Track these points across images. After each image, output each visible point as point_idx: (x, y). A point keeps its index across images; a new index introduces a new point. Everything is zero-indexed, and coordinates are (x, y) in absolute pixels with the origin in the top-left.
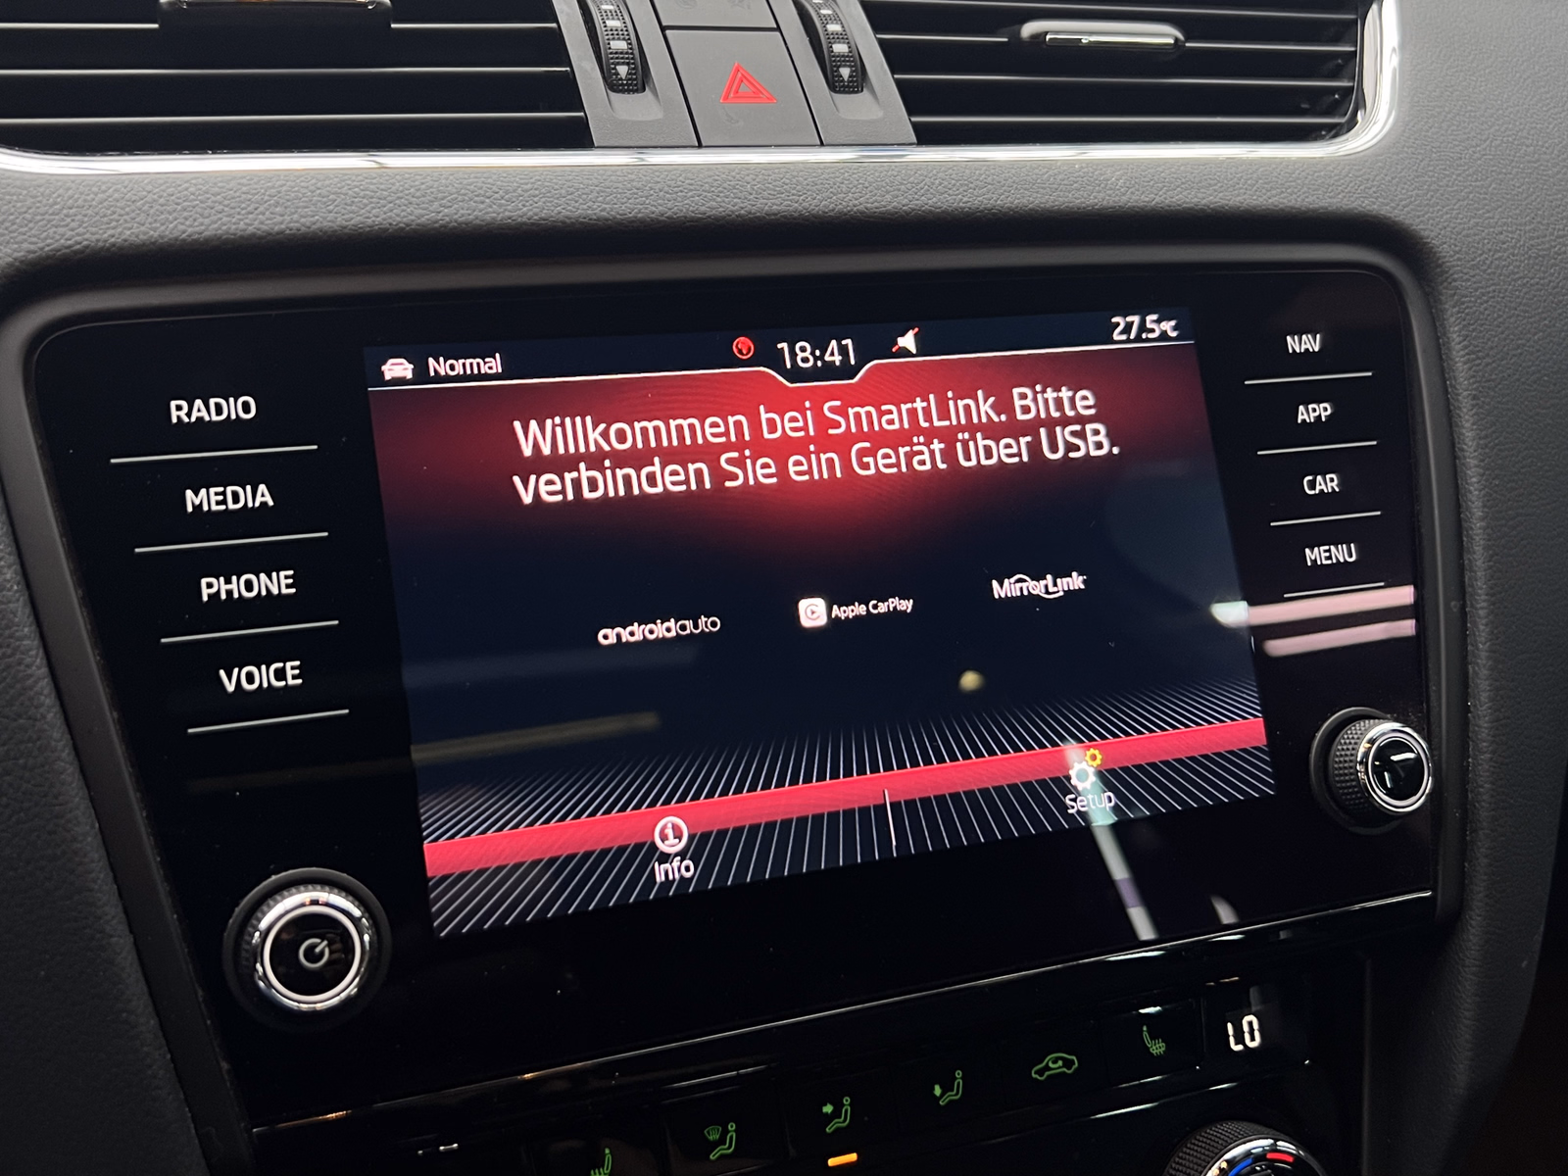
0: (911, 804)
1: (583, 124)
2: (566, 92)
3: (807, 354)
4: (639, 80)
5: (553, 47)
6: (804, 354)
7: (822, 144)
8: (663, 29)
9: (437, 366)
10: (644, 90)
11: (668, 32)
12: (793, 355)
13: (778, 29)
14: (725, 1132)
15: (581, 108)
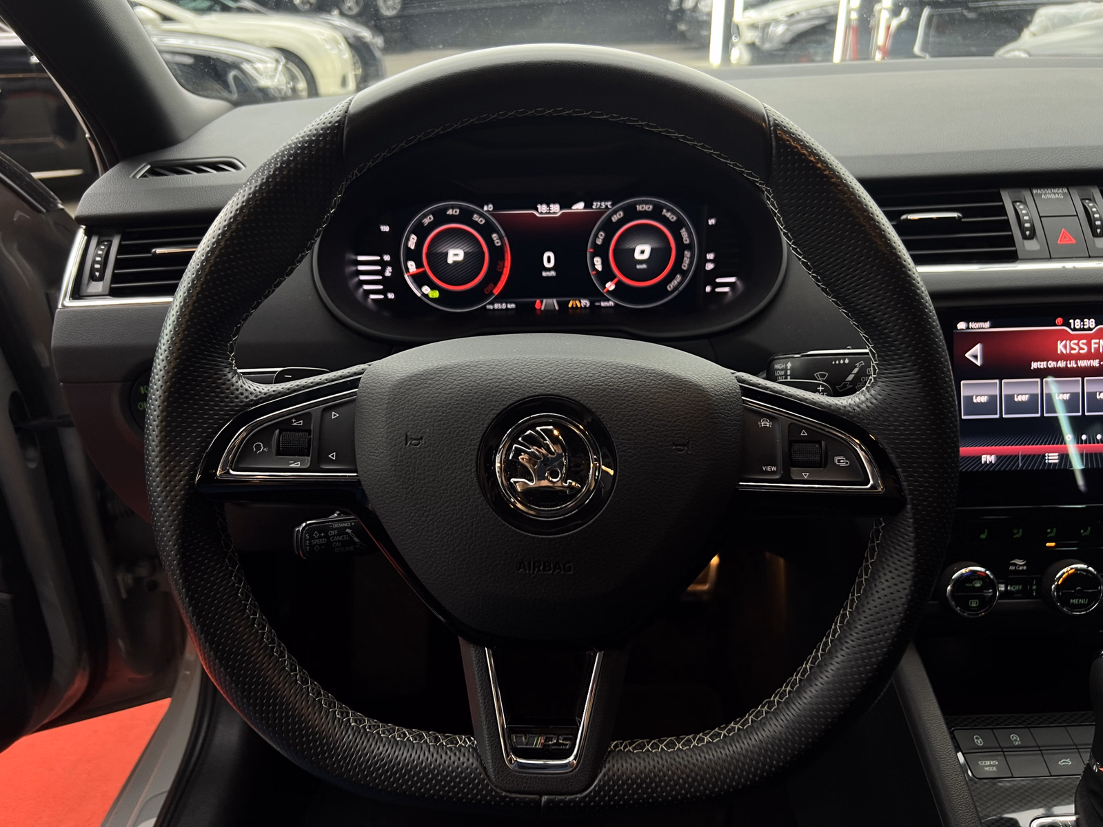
0: (1091, 454)
1: (1015, 252)
2: (1010, 241)
3: (1079, 323)
4: (1033, 236)
5: (1006, 225)
6: (1078, 323)
7: (1090, 257)
8: (1040, 217)
9: (972, 325)
10: (1033, 238)
11: (1042, 219)
12: (1074, 324)
13: (1077, 215)
14: (1019, 531)
15: (1014, 246)
